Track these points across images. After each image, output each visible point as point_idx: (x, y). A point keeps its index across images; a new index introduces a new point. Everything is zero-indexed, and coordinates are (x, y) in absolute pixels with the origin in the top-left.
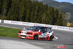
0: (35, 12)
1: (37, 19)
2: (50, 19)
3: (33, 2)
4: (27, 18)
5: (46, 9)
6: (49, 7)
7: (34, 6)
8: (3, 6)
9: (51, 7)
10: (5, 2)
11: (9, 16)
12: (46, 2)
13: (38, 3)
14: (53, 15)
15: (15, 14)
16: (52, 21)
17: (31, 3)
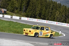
0: (50, 9)
1: (51, 15)
2: (62, 16)
3: (48, 1)
4: (43, 15)
5: (60, 7)
6: (62, 6)
7: (49, 4)
8: (23, 4)
9: (64, 6)
10: (25, 1)
11: (28, 13)
12: (60, 1)
13: (53, 2)
14: (65, 12)
15: (32, 11)
16: (64, 18)
17: (47, 2)
